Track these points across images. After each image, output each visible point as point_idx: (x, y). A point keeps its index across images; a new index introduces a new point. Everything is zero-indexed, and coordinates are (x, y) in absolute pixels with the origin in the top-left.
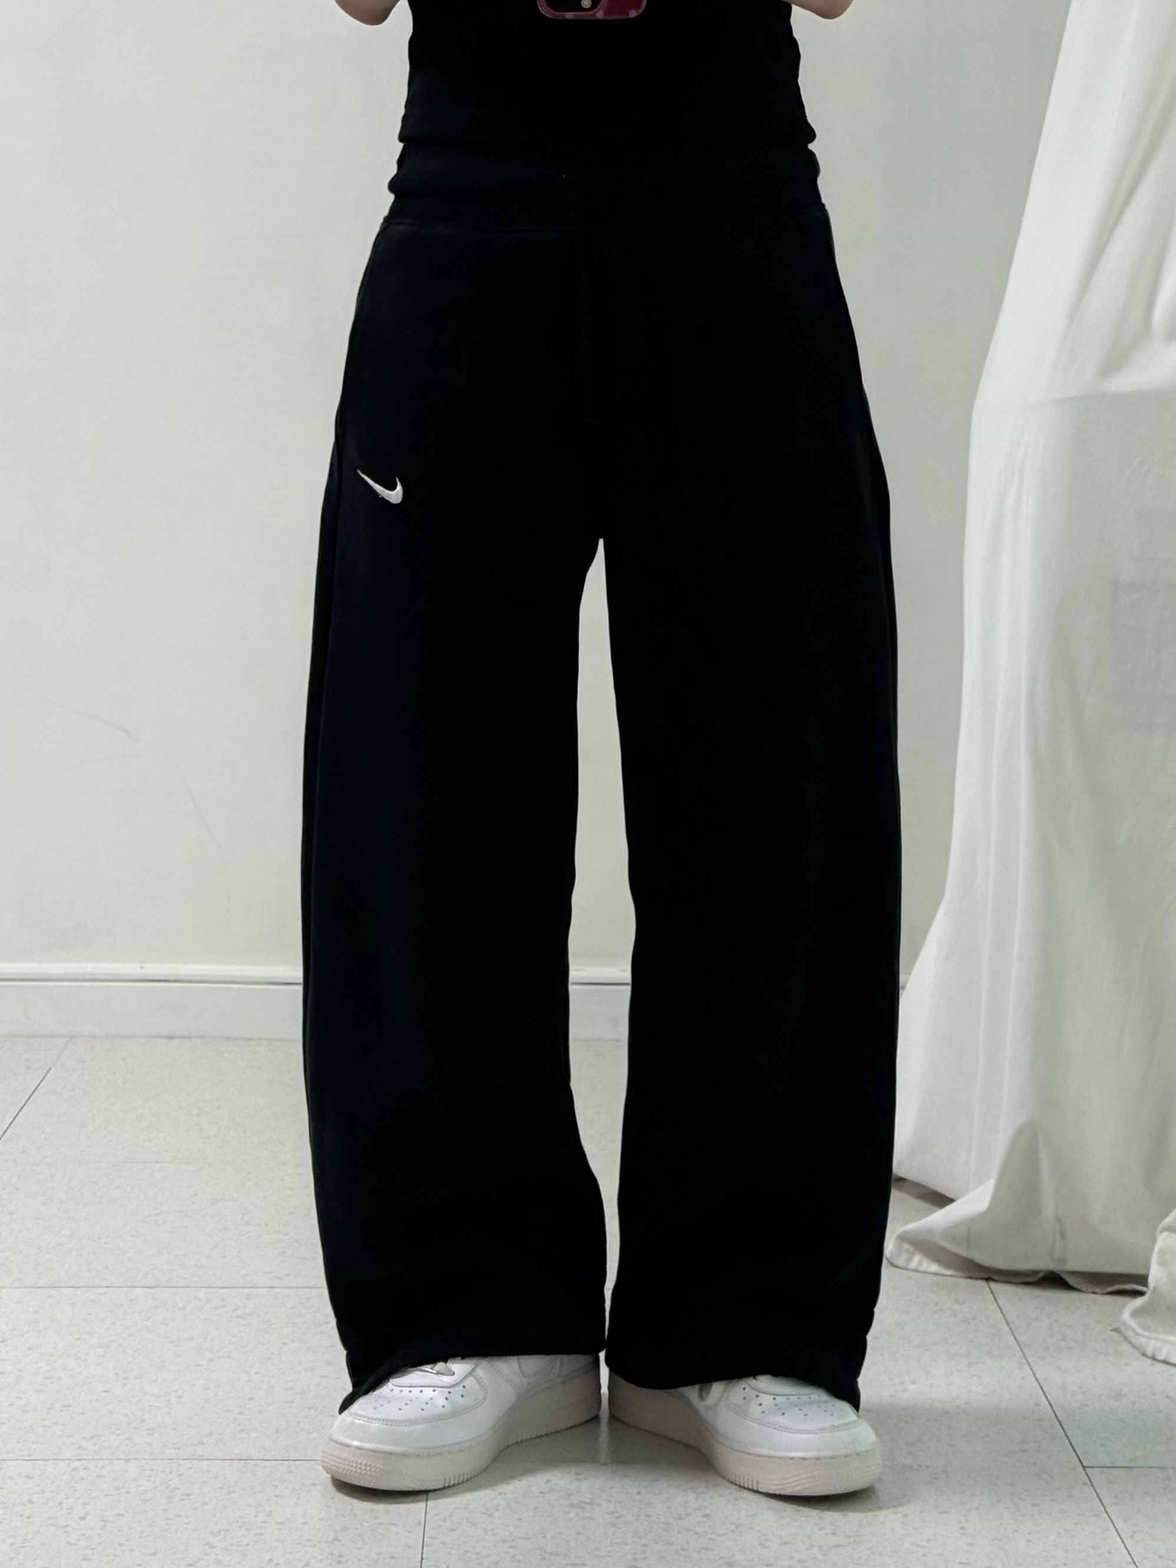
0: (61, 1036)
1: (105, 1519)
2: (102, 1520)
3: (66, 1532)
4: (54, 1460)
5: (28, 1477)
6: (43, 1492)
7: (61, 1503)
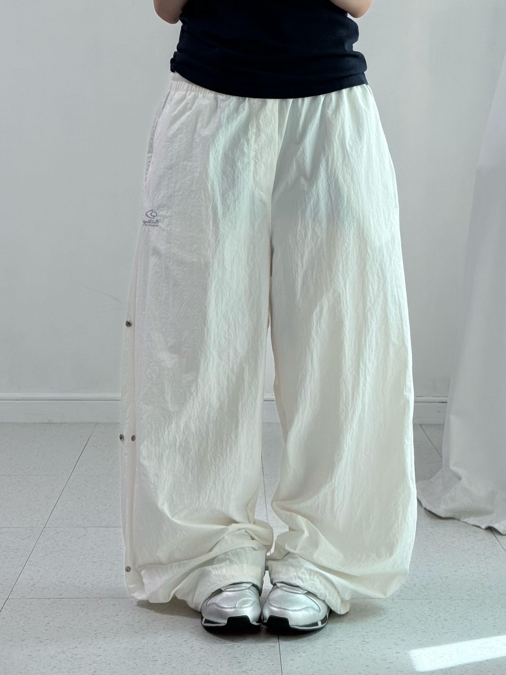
0: (92, 423)
1: (148, 622)
2: (147, 623)
3: (133, 627)
4: (123, 598)
5: (113, 605)
6: (121, 611)
7: (129, 616)
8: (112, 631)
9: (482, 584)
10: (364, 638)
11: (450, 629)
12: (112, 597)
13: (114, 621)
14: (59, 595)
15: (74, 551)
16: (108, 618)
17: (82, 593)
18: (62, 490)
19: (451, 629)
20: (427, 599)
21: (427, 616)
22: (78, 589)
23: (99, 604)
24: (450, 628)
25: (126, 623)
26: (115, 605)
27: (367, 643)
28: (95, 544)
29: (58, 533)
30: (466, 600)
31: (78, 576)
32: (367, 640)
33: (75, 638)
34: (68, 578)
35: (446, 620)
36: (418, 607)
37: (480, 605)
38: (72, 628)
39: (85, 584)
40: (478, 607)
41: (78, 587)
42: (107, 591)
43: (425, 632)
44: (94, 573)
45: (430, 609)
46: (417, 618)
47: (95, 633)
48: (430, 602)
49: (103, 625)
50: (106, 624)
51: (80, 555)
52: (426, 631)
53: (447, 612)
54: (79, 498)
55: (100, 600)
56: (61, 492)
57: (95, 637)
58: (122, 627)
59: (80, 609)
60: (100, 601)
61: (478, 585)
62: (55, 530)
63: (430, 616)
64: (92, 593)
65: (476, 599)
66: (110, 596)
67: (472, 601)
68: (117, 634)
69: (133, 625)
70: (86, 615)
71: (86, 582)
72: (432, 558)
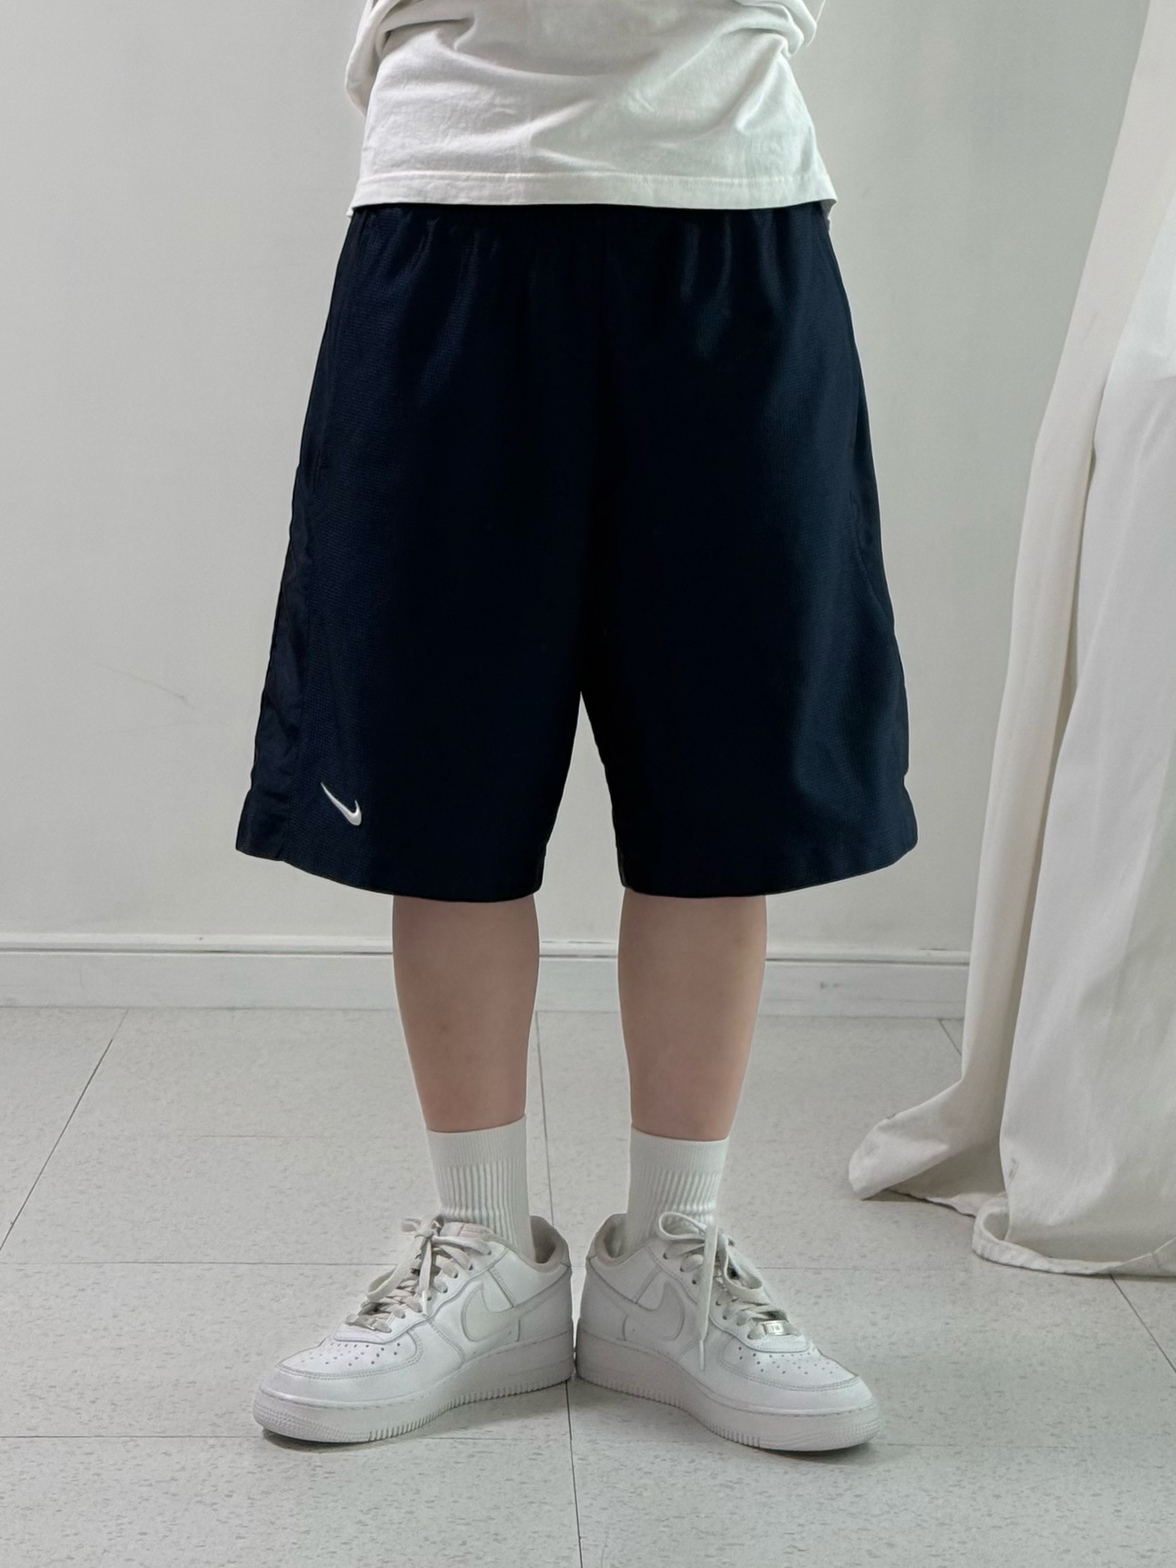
0: (115, 1007)
8: (159, 1519)
9: (1088, 1409)
10: (794, 1539)
11: (1006, 1519)
12: (162, 1435)
13: (166, 1493)
14: (29, 1429)
15: (68, 1321)
16: (151, 1485)
17: (87, 1424)
18: (40, 1171)
19: (1010, 1518)
20: (950, 1445)
21: (951, 1486)
22: (79, 1414)
23: (128, 1451)
24: (1008, 1517)
25: (198, 1499)
26: (170, 1455)
27: (800, 1550)
28: (124, 1305)
29: (27, 1276)
30: (1050, 1447)
31: (77, 1384)
32: (801, 1545)
33: (68, 1535)
34: (52, 1387)
35: (998, 1496)
36: (928, 1464)
37: (1084, 1460)
38: (59, 1511)
39: (93, 1402)
40: (1077, 1465)
41: (78, 1409)
42: (152, 1418)
43: (943, 1524)
44: (118, 1377)
45: (958, 1468)
46: (926, 1491)
47: (119, 1522)
48: (957, 1453)
49: (140, 1503)
50: (146, 1500)
51: (85, 1332)
52: (946, 1522)
53: (1000, 1477)
54: (82, 1192)
55: (131, 1440)
56: (37, 1176)
57: (121, 1533)
58: (186, 1510)
59: (82, 1463)
60: (131, 1444)
61: (1078, 1412)
62: (21, 1270)
63: (955, 1486)
64: (111, 1423)
65: (1073, 1445)
66: (157, 1432)
67: (1062, 1452)
68: (174, 1525)
69: (215, 1504)
70: (96, 1477)
71: (97, 1399)
72: (965, 1344)
